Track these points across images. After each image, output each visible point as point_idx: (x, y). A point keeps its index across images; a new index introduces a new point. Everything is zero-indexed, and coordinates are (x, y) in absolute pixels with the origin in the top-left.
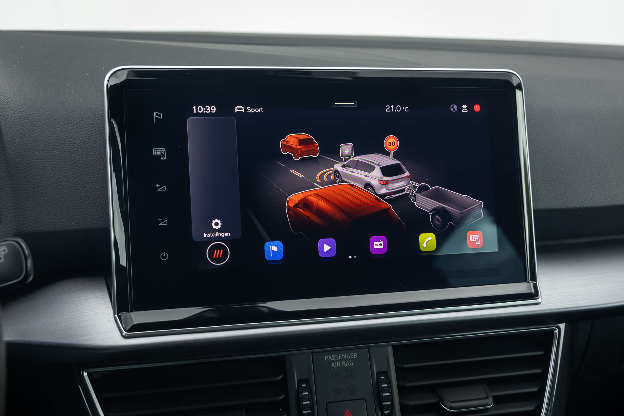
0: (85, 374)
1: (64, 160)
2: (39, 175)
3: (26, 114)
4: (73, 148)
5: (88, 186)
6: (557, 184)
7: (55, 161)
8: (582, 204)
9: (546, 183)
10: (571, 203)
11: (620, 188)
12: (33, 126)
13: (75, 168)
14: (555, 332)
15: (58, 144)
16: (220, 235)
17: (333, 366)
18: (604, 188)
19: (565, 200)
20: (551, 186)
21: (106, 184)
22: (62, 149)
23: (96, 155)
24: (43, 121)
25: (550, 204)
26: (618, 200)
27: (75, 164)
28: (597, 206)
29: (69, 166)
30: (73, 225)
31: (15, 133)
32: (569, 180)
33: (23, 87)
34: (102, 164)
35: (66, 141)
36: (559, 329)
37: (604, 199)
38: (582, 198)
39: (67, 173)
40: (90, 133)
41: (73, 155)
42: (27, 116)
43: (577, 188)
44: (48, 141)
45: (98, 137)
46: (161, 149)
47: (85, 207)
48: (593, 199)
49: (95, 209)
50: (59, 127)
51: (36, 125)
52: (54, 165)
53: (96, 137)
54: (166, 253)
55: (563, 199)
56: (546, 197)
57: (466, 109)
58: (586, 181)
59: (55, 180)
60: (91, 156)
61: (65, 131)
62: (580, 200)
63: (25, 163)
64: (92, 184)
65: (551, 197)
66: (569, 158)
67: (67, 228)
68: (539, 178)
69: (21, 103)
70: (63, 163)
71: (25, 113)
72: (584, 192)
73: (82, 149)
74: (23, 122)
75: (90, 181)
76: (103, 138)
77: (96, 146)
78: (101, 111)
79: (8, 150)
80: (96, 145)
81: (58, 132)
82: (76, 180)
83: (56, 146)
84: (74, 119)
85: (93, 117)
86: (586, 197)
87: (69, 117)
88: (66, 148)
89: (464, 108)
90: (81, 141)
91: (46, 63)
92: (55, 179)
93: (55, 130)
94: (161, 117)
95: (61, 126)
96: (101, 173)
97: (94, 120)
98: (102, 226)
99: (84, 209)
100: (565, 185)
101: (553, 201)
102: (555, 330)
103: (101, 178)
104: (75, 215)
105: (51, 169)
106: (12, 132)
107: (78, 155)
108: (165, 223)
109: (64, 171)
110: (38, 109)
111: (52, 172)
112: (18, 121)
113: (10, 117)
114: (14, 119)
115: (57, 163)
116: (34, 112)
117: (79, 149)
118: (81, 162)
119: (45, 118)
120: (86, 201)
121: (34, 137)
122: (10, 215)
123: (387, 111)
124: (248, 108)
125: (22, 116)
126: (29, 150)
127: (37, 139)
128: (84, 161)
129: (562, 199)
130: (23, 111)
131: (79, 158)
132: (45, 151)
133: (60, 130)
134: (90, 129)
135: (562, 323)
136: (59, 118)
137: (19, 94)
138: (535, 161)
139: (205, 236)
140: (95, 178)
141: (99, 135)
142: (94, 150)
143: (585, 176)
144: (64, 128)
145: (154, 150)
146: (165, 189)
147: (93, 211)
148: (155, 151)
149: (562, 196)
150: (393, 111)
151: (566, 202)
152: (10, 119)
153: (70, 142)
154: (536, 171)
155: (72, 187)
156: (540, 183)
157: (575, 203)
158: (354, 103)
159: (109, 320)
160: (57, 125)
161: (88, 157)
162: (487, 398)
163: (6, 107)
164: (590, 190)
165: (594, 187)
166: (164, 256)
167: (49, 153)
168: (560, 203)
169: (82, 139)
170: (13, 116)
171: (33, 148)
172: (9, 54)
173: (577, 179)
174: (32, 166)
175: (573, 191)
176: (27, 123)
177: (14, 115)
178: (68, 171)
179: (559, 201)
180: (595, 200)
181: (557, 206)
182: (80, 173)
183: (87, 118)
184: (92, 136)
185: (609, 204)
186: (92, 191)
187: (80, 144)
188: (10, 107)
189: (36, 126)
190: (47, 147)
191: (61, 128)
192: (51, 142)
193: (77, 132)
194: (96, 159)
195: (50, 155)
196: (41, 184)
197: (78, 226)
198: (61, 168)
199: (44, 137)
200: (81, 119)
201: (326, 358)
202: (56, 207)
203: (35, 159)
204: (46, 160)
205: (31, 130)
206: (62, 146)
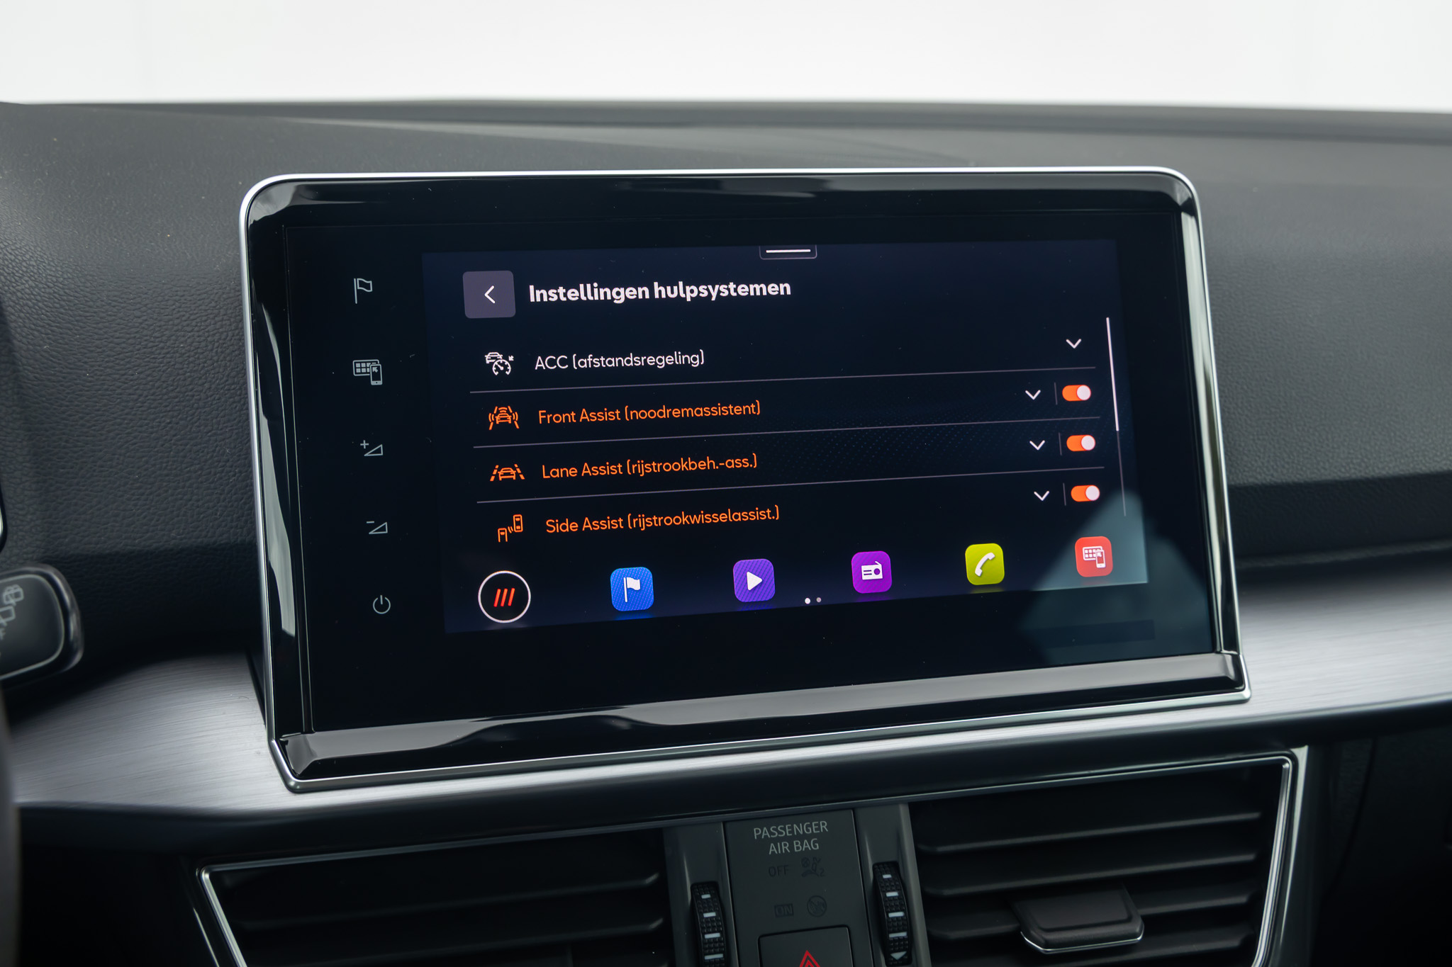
0: (205, 877)
1: (152, 391)
2: (94, 425)
3: (63, 289)
4: (172, 363)
5: (206, 449)
6: (1282, 428)
7: (130, 394)
8: (1341, 471)
9: (1257, 426)
10: (1316, 471)
11: (1428, 435)
12: (81, 316)
13: (176, 408)
14: (1284, 766)
15: (136, 354)
17: (772, 852)
18: (1392, 434)
19: (1301, 464)
20: (1268, 432)
21: (247, 443)
22: (146, 366)
23: (225, 379)
24: (103, 303)
25: (1267, 473)
26: (1424, 461)
27: (177, 400)
28: (1376, 476)
29: (163, 405)
30: (174, 538)
31: (38, 331)
32: (1311, 418)
33: (57, 228)
34: (237, 398)
35: (155, 348)
36: (1295, 760)
37: (1391, 460)
38: (1342, 459)
39: (157, 420)
40: (209, 328)
41: (171, 379)
42: (65, 292)
43: (1330, 436)
44: (115, 348)
45: (228, 338)
46: (371, 362)
47: (200, 497)
48: (1366, 460)
49: (224, 500)
51: (87, 312)
52: (128, 402)
53: (223, 337)
54: (386, 599)
55: (1296, 462)
56: (1257, 458)
58: (1348, 419)
59: (132, 435)
60: (214, 380)
61: (152, 325)
62: (1337, 462)
63: (63, 400)
64: (215, 444)
65: (1269, 457)
66: (1308, 368)
67: (161, 544)
69: (52, 264)
70: (149, 397)
71: (61, 286)
72: (1346, 444)
73: (191, 365)
74: (58, 306)
75: (210, 436)
76: (240, 340)
77: (224, 357)
78: (235, 279)
79: (25, 369)
80: (223, 355)
81: (138, 327)
82: (179, 437)
83: (133, 360)
84: (174, 298)
85: (217, 293)
86: (1350, 456)
87: (162, 294)
88: (156, 365)
90: (188, 347)
91: (109, 174)
92: (131, 433)
93: (130, 324)
94: (369, 289)
95: (145, 314)
96: (235, 420)
97: (219, 298)
98: (239, 540)
99: (198, 501)
100: (1300, 428)
101: (1273, 467)
102: (1285, 761)
103: (236, 429)
104: (178, 516)
105: (123, 410)
106: (32, 329)
107: (182, 379)
108: (383, 529)
109: (152, 416)
110: (90, 275)
111: (124, 419)
112: (45, 303)
113: (28, 294)
114: (36, 300)
115: (135, 397)
116: (81, 282)
117: (185, 366)
118: (190, 393)
119: (108, 296)
120: (202, 482)
121: (84, 339)
122: (29, 517)
125: (55, 292)
126: (71, 369)
127: (90, 345)
128: (196, 391)
129: (1293, 462)
130: (57, 281)
131: (184, 386)
132: (108, 370)
134: (209, 321)
135: (1300, 745)
136: (140, 297)
137: (47, 244)
138: (1229, 376)
140: (221, 429)
141: (230, 333)
142: (220, 367)
143: (1345, 409)
144: (151, 318)
145: (355, 363)
146: (380, 453)
147: (219, 504)
148: (358, 365)
149: (1295, 454)
151: (1304, 469)
152: (28, 299)
153: (165, 351)
155: (170, 451)
156: (1242, 426)
157: (1325, 469)
158: (809, 251)
159: (259, 753)
160: (135, 312)
161: (205, 383)
162: (1129, 920)
163: (17, 272)
164: (1359, 439)
165: (1367, 434)
166: (382, 605)
167: (117, 376)
168: (1290, 471)
169: (193, 342)
170: (34, 293)
171: (80, 364)
172: (25, 155)
173: (1328, 416)
174: (77, 406)
175: (1320, 442)
176: (67, 308)
177: (36, 290)
178: (161, 415)
179: (1287, 466)
180: (1372, 461)
181: (1283, 477)
182: (189, 419)
183: (204, 296)
184: (214, 335)
185: (1402, 471)
186: (216, 459)
187: (187, 355)
188: (27, 272)
189: (88, 314)
190: (113, 362)
191: (144, 318)
192: (121, 350)
193: (180, 327)
194: (225, 386)
195: (119, 379)
196: (100, 445)
197: (184, 541)
198: (145, 409)
199: (106, 338)
200: (189, 298)
201: (757, 832)
202: (134, 497)
203: (86, 389)
204: (111, 391)
205: (75, 323)
206: (146, 360)
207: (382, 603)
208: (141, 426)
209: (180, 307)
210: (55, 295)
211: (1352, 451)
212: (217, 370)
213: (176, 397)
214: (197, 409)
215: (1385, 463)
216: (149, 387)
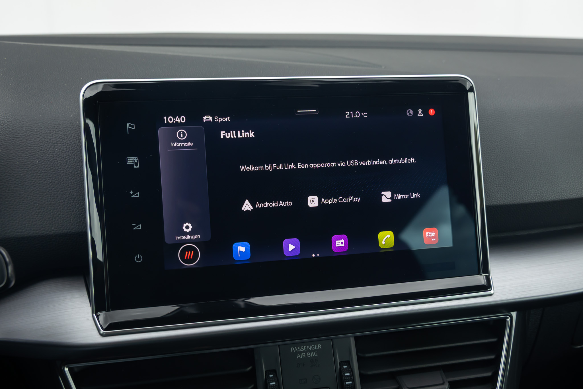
0: (66, 369)
1: (44, 169)
2: (20, 184)
3: (7, 126)
4: (52, 157)
5: (66, 193)
6: (508, 181)
7: (35, 170)
8: (532, 199)
9: (498, 181)
10: (522, 199)
11: (568, 184)
12: (14, 137)
13: (54, 176)
14: (507, 320)
15: (37, 153)
16: (190, 237)
17: (298, 357)
18: (553, 184)
19: (516, 196)
20: (503, 183)
21: (83, 190)
22: (41, 158)
23: (74, 164)
24: (24, 132)
25: (502, 200)
26: (566, 194)
28: (546, 201)
29: (49, 175)
30: (53, 230)
32: (520, 177)
33: (5, 99)
34: (79, 172)
35: (45, 151)
36: (511, 317)
37: (552, 194)
38: (532, 194)
39: (46, 181)
40: (68, 142)
41: (52, 163)
42: (8, 128)
43: (527, 185)
44: (29, 151)
46: (134, 158)
47: (64, 213)
48: (542, 194)
49: (74, 214)
50: (39, 138)
51: (17, 135)
52: (34, 173)
53: (73, 146)
54: (140, 256)
55: (514, 195)
56: (498, 194)
57: (421, 113)
58: (535, 177)
59: (36, 187)
60: (69, 164)
61: (44, 141)
62: (530, 195)
63: (7, 173)
64: (70, 191)
65: (503, 193)
66: (519, 156)
67: (48, 232)
68: (491, 175)
70: (43, 171)
71: (6, 125)
72: (534, 188)
73: (60, 158)
74: (5, 133)
75: (68, 188)
77: (74, 155)
81: (38, 142)
82: (55, 188)
83: (36, 156)
84: (53, 129)
85: (71, 127)
86: (536, 193)
87: (48, 128)
88: (46, 158)
89: (419, 112)
90: (59, 150)
91: (27, 74)
93: (35, 141)
94: (133, 128)
95: (41, 136)
96: (78, 181)
97: (72, 129)
98: (80, 230)
100: (516, 182)
101: (504, 197)
102: (508, 318)
103: (79, 185)
104: (55, 221)
105: (32, 177)
107: (56, 164)
108: (139, 227)
109: (44, 180)
110: (19, 120)
115: (37, 171)
116: (15, 123)
117: (58, 158)
118: (60, 170)
119: (26, 129)
120: (64, 207)
121: (16, 147)
123: (346, 117)
124: (216, 118)
125: (4, 128)
126: (10, 160)
127: (18, 150)
128: (62, 169)
130: (5, 123)
131: (57, 167)
132: (26, 160)
133: (40, 140)
134: (67, 139)
135: (514, 311)
136: (39, 129)
139: (177, 239)
140: (73, 185)
142: (72, 159)
143: (534, 173)
144: (44, 138)
145: (128, 158)
146: (138, 196)
147: (72, 216)
148: (129, 159)
149: (513, 192)
150: (352, 117)
151: (517, 198)
153: (49, 152)
154: (488, 169)
155: (52, 194)
156: (492, 181)
157: (525, 198)
158: (315, 111)
159: (88, 319)
160: (37, 135)
161: (66, 165)
162: (443, 384)
164: (540, 186)
165: (543, 183)
166: (139, 259)
167: (30, 163)
168: (511, 199)
169: (61, 148)
171: (14, 158)
173: (527, 176)
174: (13, 175)
175: (523, 187)
176: (9, 134)
178: (48, 179)
179: (510, 197)
180: (544, 195)
181: (508, 202)
182: (59, 180)
183: (65, 128)
184: (70, 145)
185: (557, 198)
186: (70, 197)
189: (17, 137)
190: (28, 157)
191: (40, 138)
192: (31, 151)
193: (56, 142)
194: (74, 167)
195: (30, 164)
196: (23, 192)
197: (57, 231)
198: (41, 176)
199: (25, 147)
200: (60, 129)
201: (292, 349)
202: (37, 213)
203: (17, 168)
204: (27, 169)
205: (12, 140)
206: (41, 156)
207: (139, 258)
208: (39, 184)
209: (55, 133)
210: (4, 129)
211: (536, 191)
212: (71, 160)
213: (54, 171)
214: (63, 176)
215: (550, 196)
216: (43, 167)
